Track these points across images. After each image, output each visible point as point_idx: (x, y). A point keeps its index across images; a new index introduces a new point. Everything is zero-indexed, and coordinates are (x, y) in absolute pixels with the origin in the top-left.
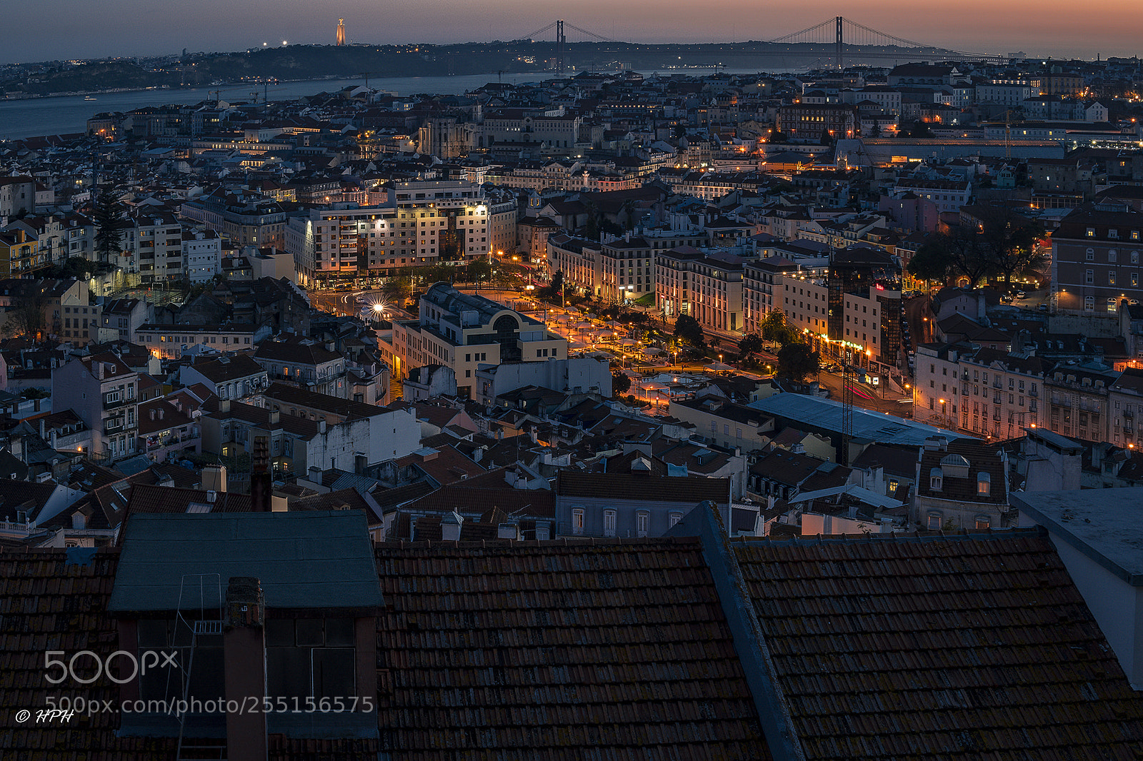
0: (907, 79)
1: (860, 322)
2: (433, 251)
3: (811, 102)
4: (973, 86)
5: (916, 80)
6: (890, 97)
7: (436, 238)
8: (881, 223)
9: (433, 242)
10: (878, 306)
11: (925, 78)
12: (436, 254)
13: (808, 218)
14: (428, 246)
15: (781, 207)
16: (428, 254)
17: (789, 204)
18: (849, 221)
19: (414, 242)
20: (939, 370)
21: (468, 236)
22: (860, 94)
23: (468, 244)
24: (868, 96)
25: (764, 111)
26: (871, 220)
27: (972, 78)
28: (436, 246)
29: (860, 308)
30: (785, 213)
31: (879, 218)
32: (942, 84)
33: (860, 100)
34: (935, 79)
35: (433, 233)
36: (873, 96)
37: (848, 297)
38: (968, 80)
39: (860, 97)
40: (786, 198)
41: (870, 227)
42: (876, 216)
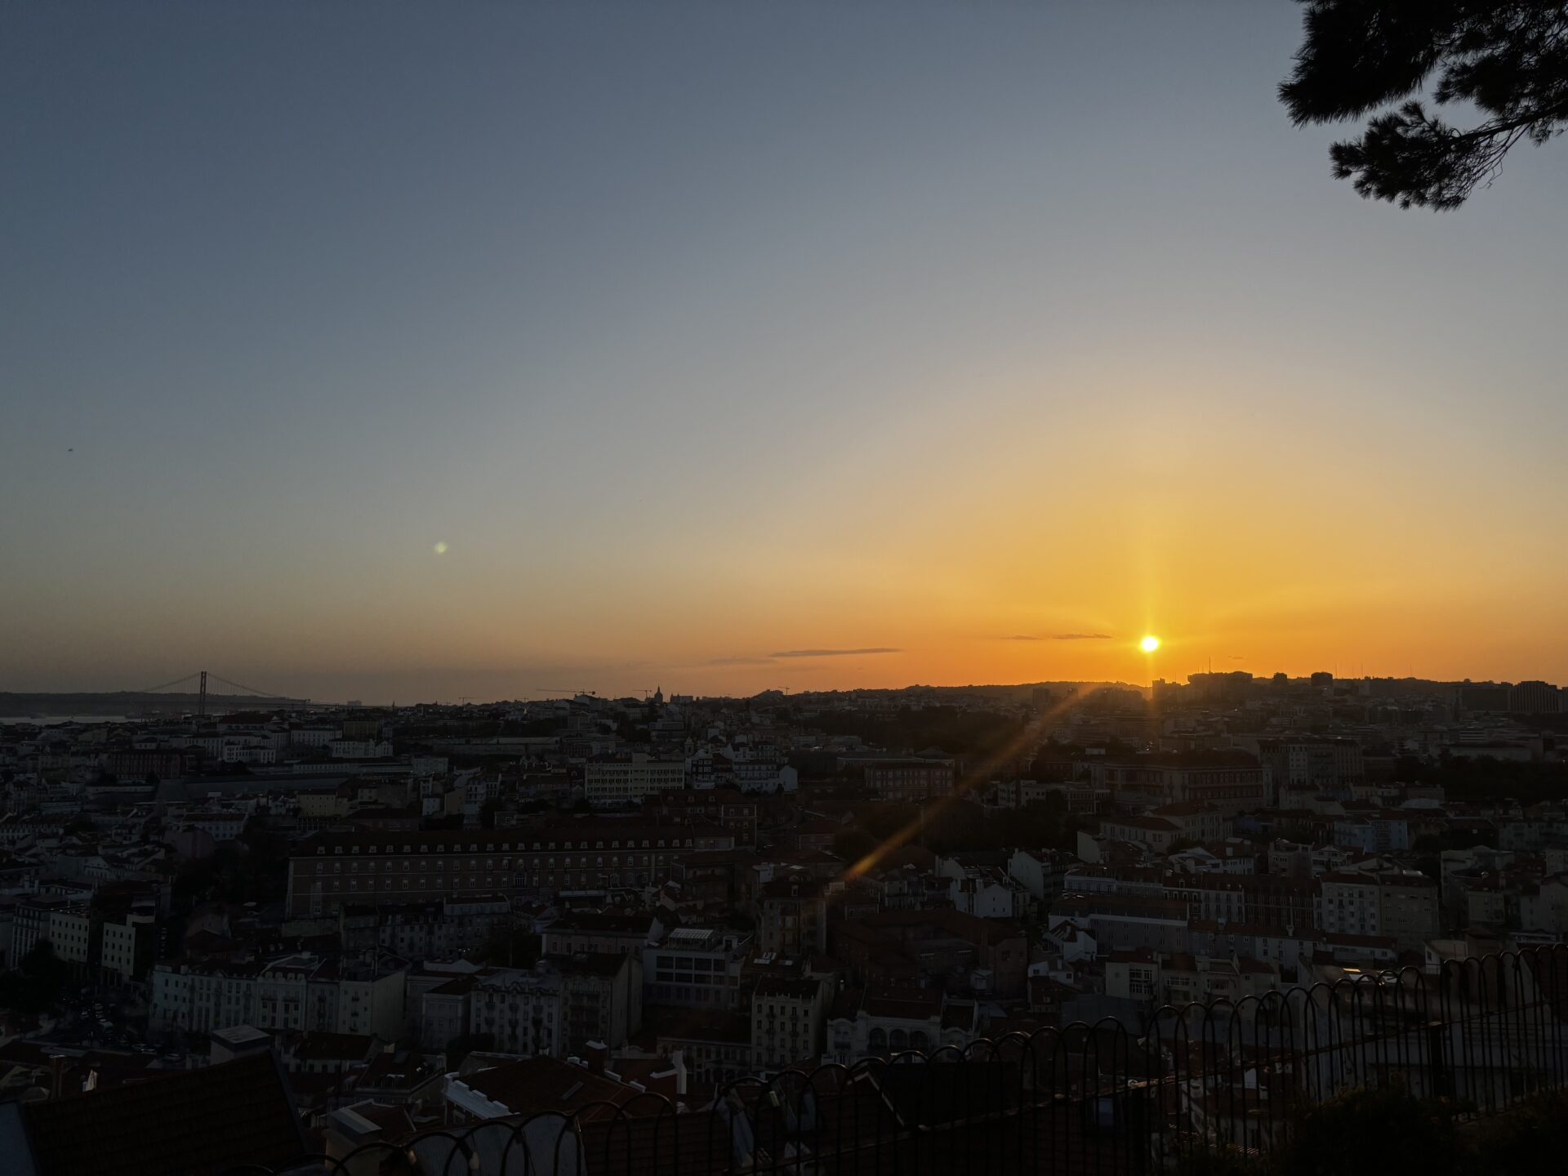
0: (234, 726)
1: (117, 948)
3: (143, 747)
4: (289, 731)
5: (242, 727)
6: (216, 741)
8: (161, 855)
10: (133, 931)
11: (250, 725)
13: (97, 854)
15: (74, 846)
17: (80, 843)
18: (133, 855)
20: (172, 983)
22: (188, 740)
24: (195, 741)
25: (96, 757)
26: (153, 853)
27: (290, 724)
29: (117, 935)
30: (73, 852)
31: (159, 851)
32: (263, 729)
33: (188, 745)
34: (258, 725)
36: (200, 742)
37: (107, 926)
38: (286, 726)
39: (188, 741)
40: (79, 838)
41: (150, 859)
42: (156, 849)
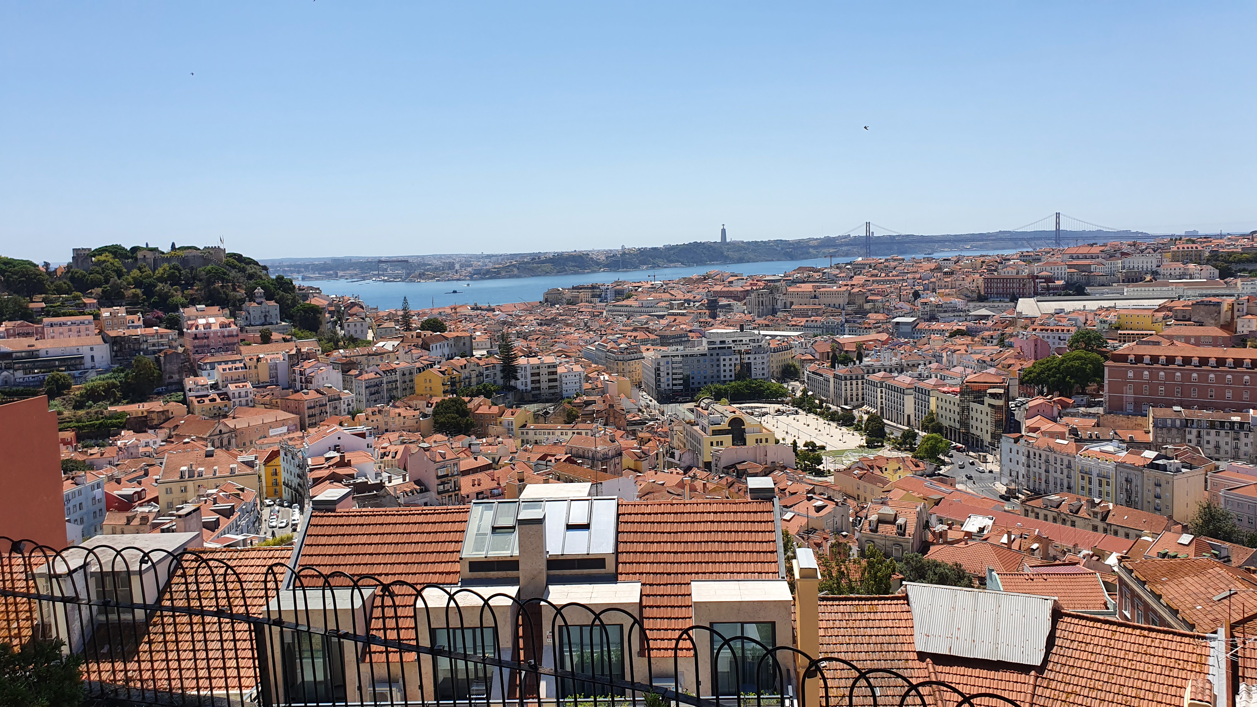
1: (979, 420)
2: (731, 376)
4: (1120, 259)
6: (1060, 269)
7: (732, 368)
9: (731, 371)
10: (989, 410)
12: (733, 378)
14: (728, 374)
16: (728, 378)
19: (719, 371)
20: (1014, 451)
21: (753, 367)
22: (1038, 267)
23: (753, 372)
24: (1044, 269)
27: (1121, 253)
28: (733, 373)
29: (979, 412)
35: (730, 365)
36: (1048, 269)
37: (972, 405)
38: (1118, 255)
